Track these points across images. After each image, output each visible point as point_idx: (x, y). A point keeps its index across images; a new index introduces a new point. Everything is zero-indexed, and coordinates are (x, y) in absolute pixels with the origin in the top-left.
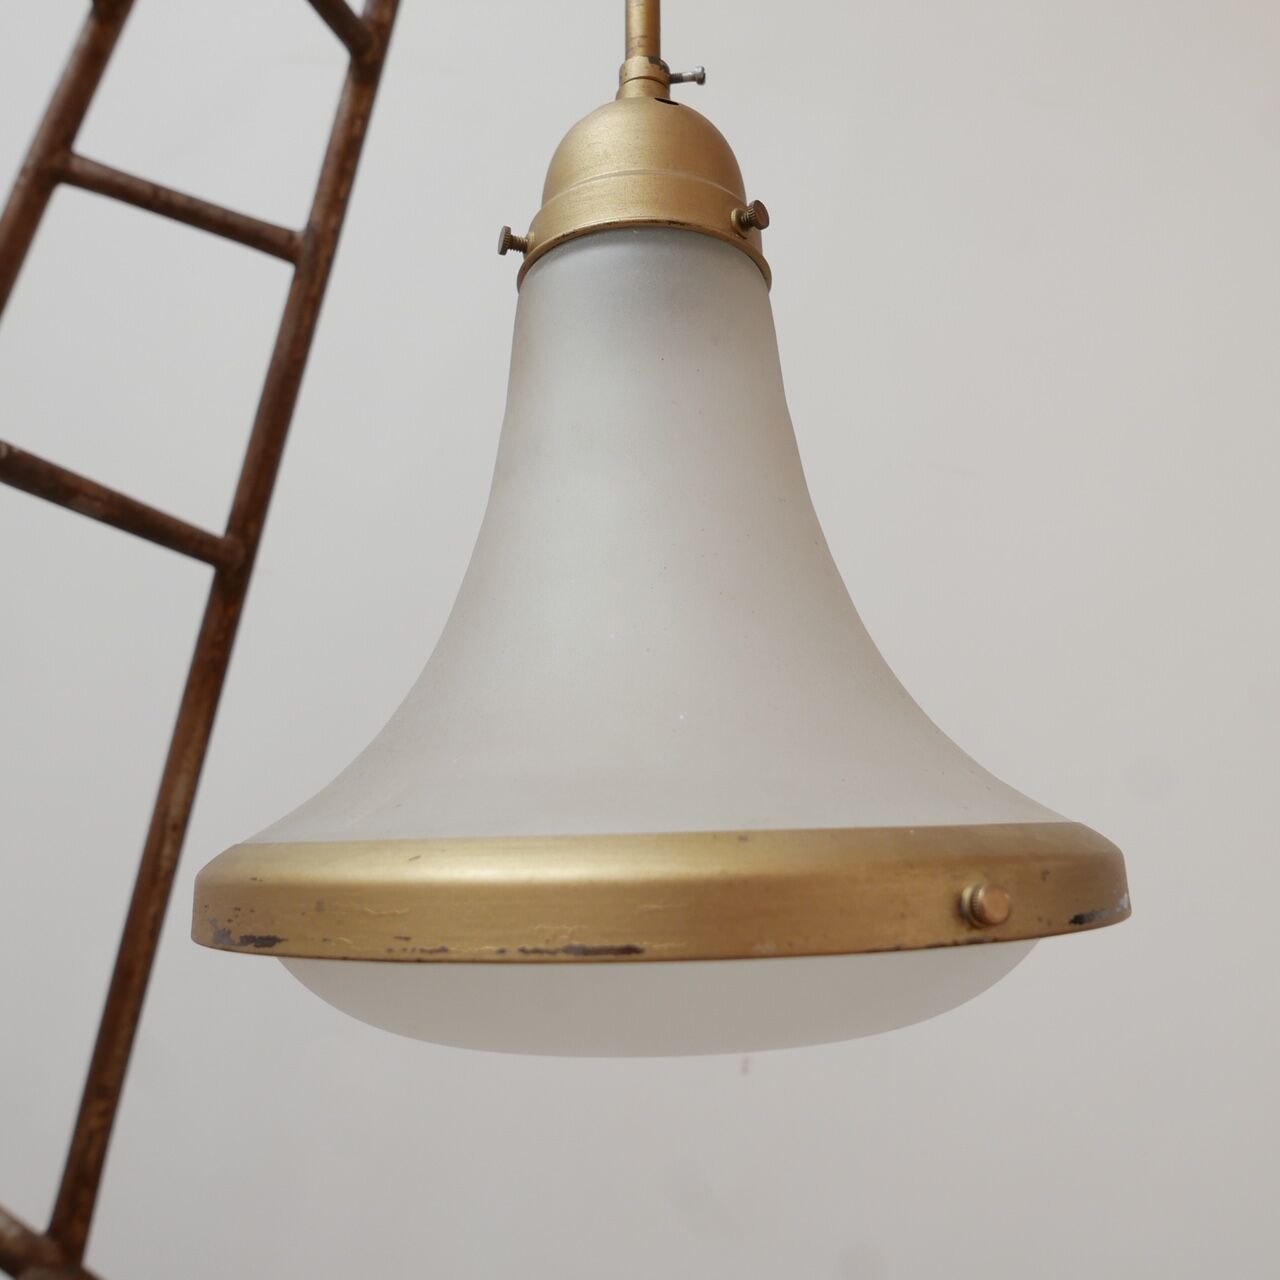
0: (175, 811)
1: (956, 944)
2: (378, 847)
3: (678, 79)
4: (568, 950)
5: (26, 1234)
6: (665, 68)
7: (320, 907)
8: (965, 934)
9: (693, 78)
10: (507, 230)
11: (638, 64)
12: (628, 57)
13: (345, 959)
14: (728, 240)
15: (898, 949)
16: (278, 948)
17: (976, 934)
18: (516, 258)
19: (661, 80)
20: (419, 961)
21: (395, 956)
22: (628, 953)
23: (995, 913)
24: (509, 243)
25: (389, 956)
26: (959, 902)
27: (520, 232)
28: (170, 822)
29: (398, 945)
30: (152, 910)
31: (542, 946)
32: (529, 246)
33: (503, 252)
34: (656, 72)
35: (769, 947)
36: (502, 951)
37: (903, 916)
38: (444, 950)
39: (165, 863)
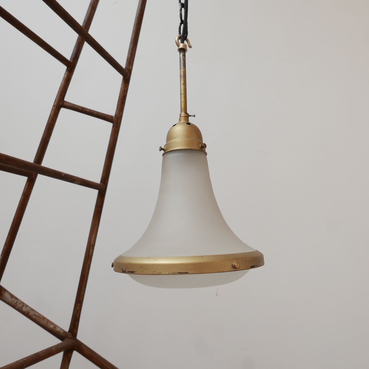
0: (92, 242)
1: (232, 271)
2: (149, 258)
3: (190, 116)
4: (178, 273)
5: (64, 332)
6: (188, 114)
7: (141, 267)
8: (233, 270)
9: (193, 116)
10: (161, 147)
11: (183, 114)
12: (181, 112)
13: (146, 274)
14: (199, 151)
15: (224, 272)
16: (134, 273)
17: (235, 270)
18: (162, 152)
19: (187, 116)
20: (157, 275)
21: (153, 274)
22: (187, 273)
23: (237, 267)
24: (161, 149)
25: (152, 274)
26: (233, 265)
27: (163, 147)
28: (91, 245)
29: (154, 272)
30: (88, 263)
31: (174, 272)
32: (165, 150)
33: (160, 151)
34: (186, 115)
35: (206, 272)
36: (169, 273)
37: (224, 267)
38: (161, 273)
39: (91, 253)
